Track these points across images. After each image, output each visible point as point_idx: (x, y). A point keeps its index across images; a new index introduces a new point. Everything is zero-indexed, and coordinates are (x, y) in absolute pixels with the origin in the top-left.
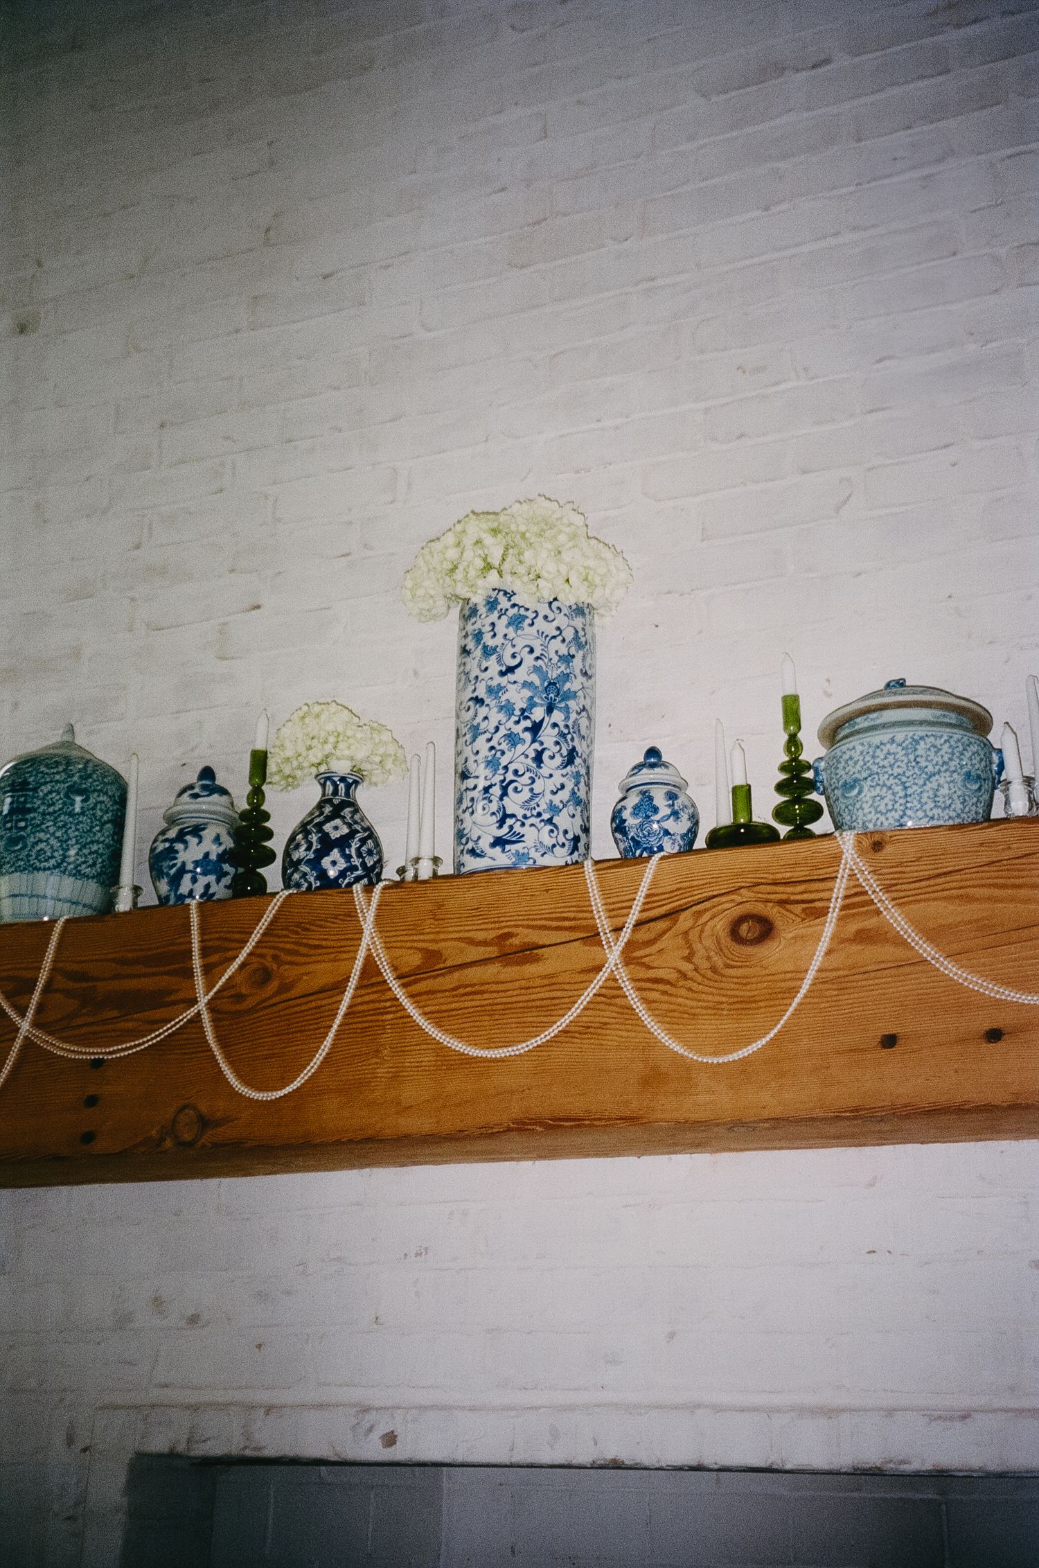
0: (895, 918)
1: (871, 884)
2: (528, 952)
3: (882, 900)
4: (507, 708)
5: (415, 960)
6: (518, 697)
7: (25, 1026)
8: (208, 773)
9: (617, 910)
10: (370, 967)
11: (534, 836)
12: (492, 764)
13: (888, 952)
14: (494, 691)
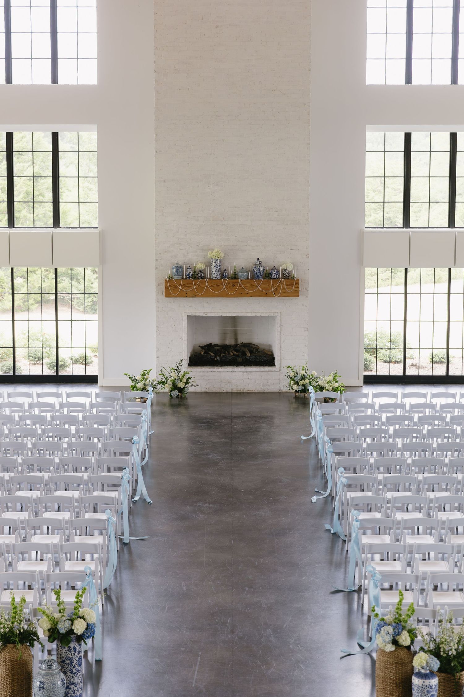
0: (242, 286)
1: (241, 283)
2: (218, 286)
3: (241, 284)
4: (216, 267)
5: (210, 286)
6: (217, 266)
7: (180, 288)
8: (189, 266)
9: (225, 283)
10: (207, 286)
11: (218, 277)
12: (215, 271)
13: (241, 288)
14: (215, 266)
